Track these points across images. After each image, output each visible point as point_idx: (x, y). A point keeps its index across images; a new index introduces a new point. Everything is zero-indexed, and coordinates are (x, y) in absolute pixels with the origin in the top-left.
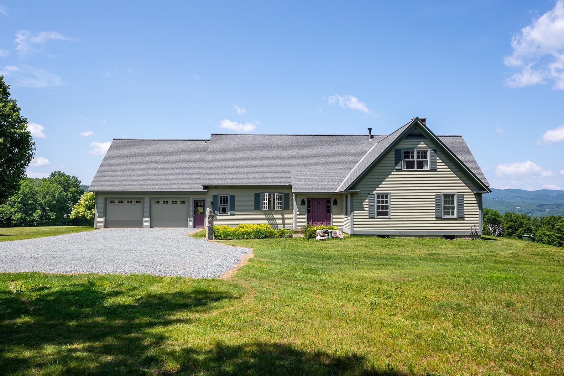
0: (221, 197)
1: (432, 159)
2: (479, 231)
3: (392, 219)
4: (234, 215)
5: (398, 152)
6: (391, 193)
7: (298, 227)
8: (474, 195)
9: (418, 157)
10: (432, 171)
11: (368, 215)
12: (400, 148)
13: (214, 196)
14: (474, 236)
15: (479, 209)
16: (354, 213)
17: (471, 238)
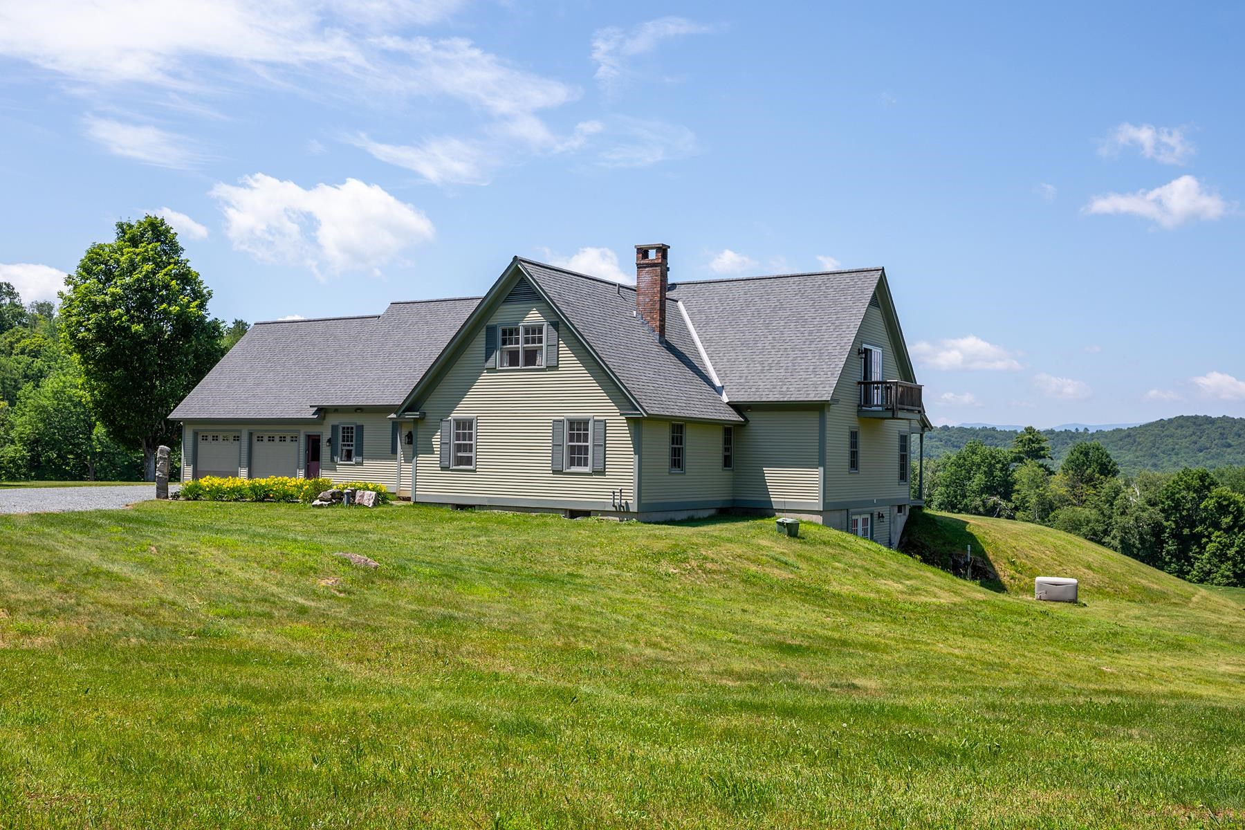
0: (344, 428)
1: (549, 343)
2: (632, 501)
3: (478, 473)
4: (361, 464)
5: (491, 331)
6: (478, 418)
7: (401, 488)
8: (625, 421)
9: (527, 341)
10: (550, 369)
11: (438, 462)
12: (495, 323)
13: (333, 426)
14: (622, 512)
15: (633, 453)
16: (418, 459)
17: (618, 519)
